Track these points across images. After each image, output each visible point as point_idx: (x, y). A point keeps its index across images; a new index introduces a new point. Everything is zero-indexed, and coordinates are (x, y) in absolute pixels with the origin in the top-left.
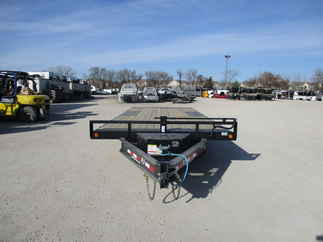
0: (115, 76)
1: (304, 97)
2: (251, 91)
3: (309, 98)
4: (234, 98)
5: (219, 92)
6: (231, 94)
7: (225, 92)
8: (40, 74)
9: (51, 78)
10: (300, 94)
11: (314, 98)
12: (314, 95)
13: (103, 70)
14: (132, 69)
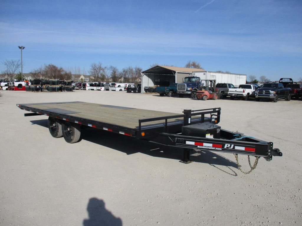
1: (95, 88)
2: (54, 83)
3: (99, 88)
4: (37, 90)
5: (16, 84)
6: (33, 86)
7: (23, 84)
10: (91, 85)
11: (103, 88)
12: (103, 86)
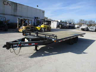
0: (87, 22)
8: (58, 20)
9: (61, 22)
13: (83, 20)
14: (94, 21)
